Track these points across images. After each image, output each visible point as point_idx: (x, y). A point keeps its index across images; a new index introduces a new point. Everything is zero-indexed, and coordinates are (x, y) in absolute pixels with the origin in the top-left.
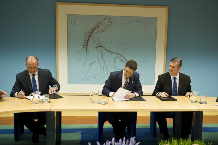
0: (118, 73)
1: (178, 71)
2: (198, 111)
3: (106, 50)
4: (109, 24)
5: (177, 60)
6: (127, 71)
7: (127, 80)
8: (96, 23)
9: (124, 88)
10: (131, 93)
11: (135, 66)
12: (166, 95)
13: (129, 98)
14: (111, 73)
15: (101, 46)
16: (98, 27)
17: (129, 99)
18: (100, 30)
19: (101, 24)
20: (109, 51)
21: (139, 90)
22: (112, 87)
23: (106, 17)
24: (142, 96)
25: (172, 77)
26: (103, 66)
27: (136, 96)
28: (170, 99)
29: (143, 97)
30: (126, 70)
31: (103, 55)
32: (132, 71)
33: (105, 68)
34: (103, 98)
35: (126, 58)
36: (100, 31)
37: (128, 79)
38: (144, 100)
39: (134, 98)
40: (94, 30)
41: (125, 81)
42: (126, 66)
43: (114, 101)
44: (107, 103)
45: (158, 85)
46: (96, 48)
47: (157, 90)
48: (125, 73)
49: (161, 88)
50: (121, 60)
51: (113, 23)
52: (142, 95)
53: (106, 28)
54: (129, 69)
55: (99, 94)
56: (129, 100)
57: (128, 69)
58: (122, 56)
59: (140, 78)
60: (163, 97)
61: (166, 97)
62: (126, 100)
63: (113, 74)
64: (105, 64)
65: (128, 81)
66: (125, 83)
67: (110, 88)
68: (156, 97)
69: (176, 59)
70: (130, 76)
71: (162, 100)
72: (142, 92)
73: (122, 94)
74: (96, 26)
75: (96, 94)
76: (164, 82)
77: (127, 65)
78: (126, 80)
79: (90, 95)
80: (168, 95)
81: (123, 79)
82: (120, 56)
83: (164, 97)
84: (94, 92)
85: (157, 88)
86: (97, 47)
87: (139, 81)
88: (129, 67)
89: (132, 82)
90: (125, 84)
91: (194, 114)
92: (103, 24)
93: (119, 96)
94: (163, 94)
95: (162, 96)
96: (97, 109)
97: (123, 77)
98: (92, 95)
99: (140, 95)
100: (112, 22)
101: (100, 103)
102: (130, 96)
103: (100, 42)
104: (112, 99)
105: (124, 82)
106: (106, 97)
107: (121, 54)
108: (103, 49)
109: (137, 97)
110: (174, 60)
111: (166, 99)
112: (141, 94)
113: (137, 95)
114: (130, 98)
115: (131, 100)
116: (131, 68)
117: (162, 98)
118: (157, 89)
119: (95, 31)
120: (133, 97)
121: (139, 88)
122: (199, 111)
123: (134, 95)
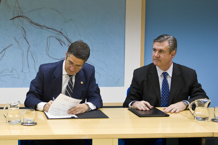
0: (53, 66)
1: (170, 60)
2: (211, 136)
3: (32, 22)
5: (167, 39)
6: (71, 63)
7: (71, 79)
9: (66, 94)
10: (81, 103)
11: (85, 51)
12: (147, 106)
13: (77, 113)
14: (41, 67)
15: (21, 16)
17: (76, 115)
20: (38, 25)
21: (95, 97)
22: (43, 92)
24: (101, 109)
25: (160, 72)
26: (25, 53)
27: (89, 108)
28: (155, 113)
29: (104, 111)
30: (70, 61)
31: (25, 32)
32: (79, 61)
33: (30, 56)
34: (27, 113)
35: (69, 37)
37: (74, 77)
38: (106, 117)
39: (86, 112)
41: (68, 81)
42: (68, 52)
43: (48, 118)
44: (36, 124)
45: (134, 88)
46: (13, 19)
47: (132, 97)
48: (68, 65)
49: (139, 94)
50: (59, 40)
52: (102, 107)
54: (74, 58)
55: (19, 106)
56: (76, 117)
57: (72, 57)
58: (61, 33)
59: (96, 74)
60: (142, 110)
61: (148, 109)
62: (70, 116)
63: (44, 67)
64: (29, 49)
65: (74, 80)
66: (67, 84)
67: (39, 94)
68: (129, 109)
69: (166, 37)
70: (77, 71)
71: (140, 116)
72: (101, 101)
73: (64, 105)
75: (14, 106)
76: (145, 83)
77: (70, 50)
78: (69, 78)
79: (2, 108)
80: (151, 107)
81: (64, 77)
82: (57, 33)
83: (144, 109)
84: (10, 103)
85: (132, 93)
86: (15, 18)
87: (94, 80)
88: (74, 55)
89: (82, 83)
90: (67, 87)
91: (204, 141)
93: (58, 109)
94: (141, 105)
95: (140, 109)
96: (17, 134)
97: (64, 73)
98: (7, 108)
99: (97, 107)
101: (22, 124)
102: (79, 108)
103: (19, 8)
104: (45, 116)
105: (65, 83)
106: (34, 112)
107: (60, 30)
108: (25, 21)
109: (92, 110)
110: (162, 39)
111: (148, 113)
112: (99, 104)
113: (92, 106)
114: (79, 112)
115: (81, 116)
116: (78, 55)
117: (140, 112)
118: (131, 95)
120: (84, 112)
121: (95, 94)
122: (213, 137)
123: (87, 108)
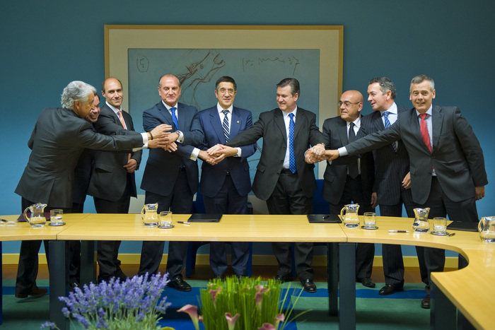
4: (216, 66)
8: (189, 65)
16: (192, 74)
18: (196, 79)
19: (198, 67)
23: (210, 52)
36: (197, 81)
40: (184, 80)
51: (223, 63)
53: (210, 75)
74: (189, 72)
92: (202, 67)
100: (222, 61)
103: (196, 104)
119: (185, 82)
